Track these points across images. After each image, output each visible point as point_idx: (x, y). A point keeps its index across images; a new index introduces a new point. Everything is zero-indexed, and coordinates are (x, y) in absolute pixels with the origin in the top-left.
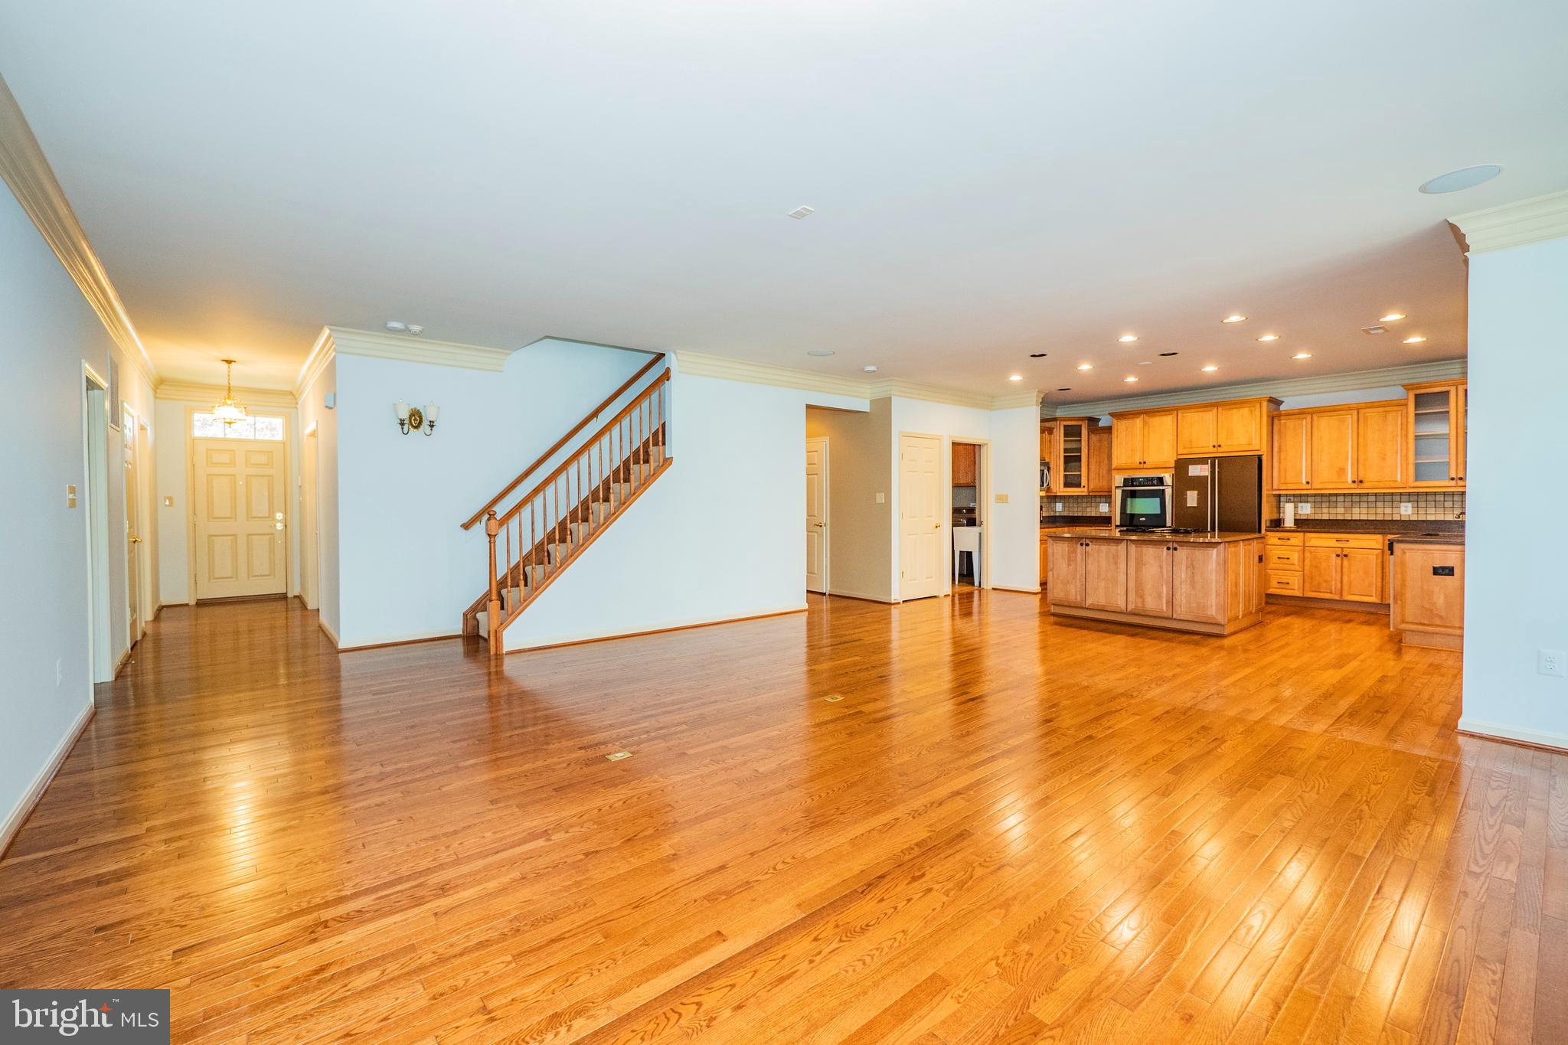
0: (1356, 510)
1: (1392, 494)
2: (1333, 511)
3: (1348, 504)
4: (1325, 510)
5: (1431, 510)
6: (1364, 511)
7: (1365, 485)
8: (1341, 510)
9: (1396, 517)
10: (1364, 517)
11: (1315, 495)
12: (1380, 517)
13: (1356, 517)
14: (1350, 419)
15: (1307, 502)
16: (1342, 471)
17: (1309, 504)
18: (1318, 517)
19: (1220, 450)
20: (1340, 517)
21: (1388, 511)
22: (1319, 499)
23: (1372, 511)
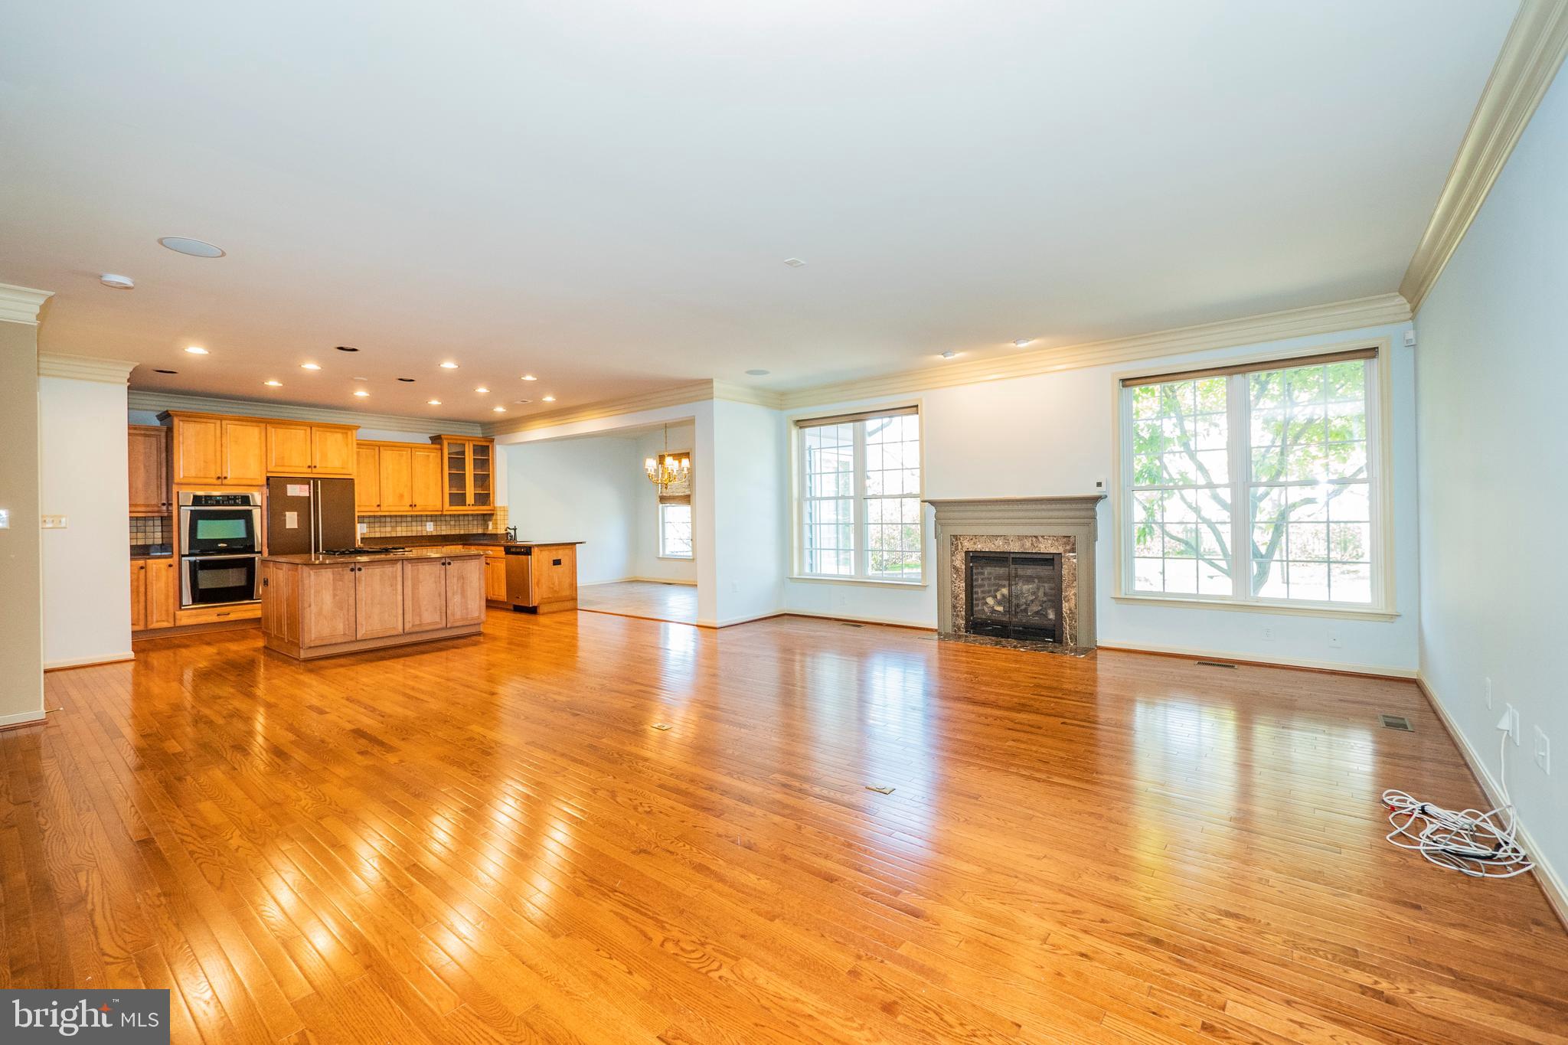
0: (399, 529)
1: (421, 516)
2: (383, 529)
3: (394, 524)
4: (377, 529)
5: (444, 528)
6: (404, 529)
7: (418, 508)
8: (388, 529)
9: (424, 534)
10: (404, 534)
11: (369, 517)
12: (414, 534)
13: (399, 535)
14: (406, 453)
15: (364, 523)
16: (401, 496)
17: (365, 525)
18: (372, 536)
19: (314, 470)
20: (388, 535)
21: (419, 528)
22: (372, 520)
23: (409, 529)
